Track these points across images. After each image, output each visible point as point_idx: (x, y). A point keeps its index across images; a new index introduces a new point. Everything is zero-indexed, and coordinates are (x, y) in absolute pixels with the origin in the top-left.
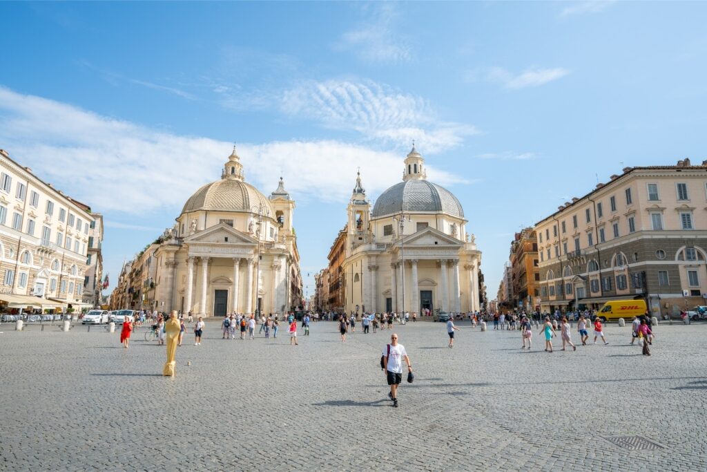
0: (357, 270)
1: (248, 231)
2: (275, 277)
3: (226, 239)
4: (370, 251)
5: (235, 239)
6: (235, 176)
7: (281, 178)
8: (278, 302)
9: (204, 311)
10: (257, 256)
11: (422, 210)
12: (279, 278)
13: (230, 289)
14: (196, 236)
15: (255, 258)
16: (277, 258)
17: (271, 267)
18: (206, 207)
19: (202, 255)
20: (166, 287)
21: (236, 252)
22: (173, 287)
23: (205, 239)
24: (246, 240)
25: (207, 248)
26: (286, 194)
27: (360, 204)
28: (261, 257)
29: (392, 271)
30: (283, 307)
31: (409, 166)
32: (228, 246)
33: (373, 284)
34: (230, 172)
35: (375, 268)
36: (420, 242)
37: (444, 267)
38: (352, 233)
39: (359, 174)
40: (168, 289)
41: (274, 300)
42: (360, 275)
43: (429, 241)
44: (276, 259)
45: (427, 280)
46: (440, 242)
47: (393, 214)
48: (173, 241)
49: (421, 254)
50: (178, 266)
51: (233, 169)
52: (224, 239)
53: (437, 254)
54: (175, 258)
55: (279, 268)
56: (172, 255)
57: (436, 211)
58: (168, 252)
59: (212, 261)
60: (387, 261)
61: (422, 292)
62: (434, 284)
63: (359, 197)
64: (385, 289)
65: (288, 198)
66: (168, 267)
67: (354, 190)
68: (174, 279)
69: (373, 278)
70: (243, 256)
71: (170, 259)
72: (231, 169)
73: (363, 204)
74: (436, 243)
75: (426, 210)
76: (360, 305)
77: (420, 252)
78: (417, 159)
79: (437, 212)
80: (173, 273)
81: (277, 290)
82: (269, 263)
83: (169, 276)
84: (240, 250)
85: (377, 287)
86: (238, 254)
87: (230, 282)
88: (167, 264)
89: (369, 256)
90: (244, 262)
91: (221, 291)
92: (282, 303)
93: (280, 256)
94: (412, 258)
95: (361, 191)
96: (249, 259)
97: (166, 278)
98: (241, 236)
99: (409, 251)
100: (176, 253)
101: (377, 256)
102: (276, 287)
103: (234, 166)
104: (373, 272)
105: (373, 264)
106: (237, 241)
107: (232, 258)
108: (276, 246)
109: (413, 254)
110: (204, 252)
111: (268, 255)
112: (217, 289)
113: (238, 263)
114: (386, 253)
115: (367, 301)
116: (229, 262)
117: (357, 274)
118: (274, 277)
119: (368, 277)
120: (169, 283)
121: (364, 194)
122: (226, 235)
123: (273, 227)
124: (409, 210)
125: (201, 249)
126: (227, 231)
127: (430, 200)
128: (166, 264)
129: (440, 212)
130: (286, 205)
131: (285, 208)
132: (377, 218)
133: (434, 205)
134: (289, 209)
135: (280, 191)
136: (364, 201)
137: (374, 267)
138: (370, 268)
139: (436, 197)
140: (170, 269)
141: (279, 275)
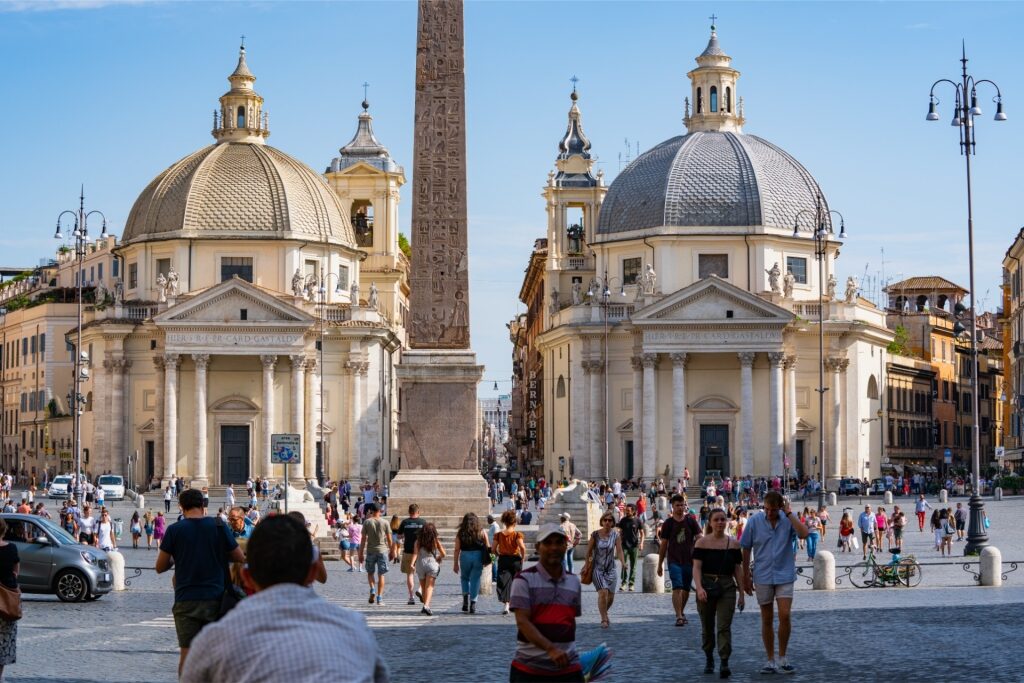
0: (561, 368)
1: (292, 293)
2: (354, 394)
3: (244, 314)
4: (587, 323)
5: (263, 314)
6: (248, 132)
7: (365, 106)
8: (364, 451)
9: (203, 473)
10: (312, 345)
11: (713, 224)
12: (365, 395)
13: (254, 423)
14: (180, 311)
15: (309, 350)
16: (358, 344)
17: (345, 366)
18: (190, 230)
19: (194, 351)
20: (109, 418)
21: (267, 343)
22: (124, 419)
23: (199, 315)
24: (285, 316)
25: (203, 335)
26: (378, 153)
27: (575, 184)
28: (319, 346)
29: (635, 375)
30: (377, 463)
31: (699, 90)
32: (249, 329)
33: (593, 406)
34: (234, 122)
35: (596, 367)
36: (693, 313)
37: (747, 371)
38: (555, 267)
39: (574, 97)
40: (115, 423)
41: (355, 445)
42: (566, 381)
43: (712, 310)
44: (356, 348)
45: (716, 399)
46: (738, 311)
47: (641, 233)
48: (119, 312)
49: (694, 340)
50: (132, 370)
51: (242, 111)
52: (239, 314)
53: (730, 340)
54: (125, 350)
55: (364, 369)
56: (118, 345)
57: (747, 224)
58: (108, 337)
59: (214, 363)
60: (624, 349)
61: (705, 429)
62: (733, 409)
63: (574, 165)
64: (621, 418)
65: (384, 164)
66: (109, 372)
67: (562, 146)
68: (125, 399)
69: (593, 391)
70: (282, 352)
71: (115, 355)
72: (235, 111)
73: (585, 184)
74: (730, 314)
75: (722, 224)
76: (567, 459)
77: (690, 336)
78: (719, 72)
79: (750, 229)
80: (122, 387)
81: (361, 423)
82: (339, 357)
83: (116, 393)
84: (274, 339)
85: (602, 413)
86: (271, 346)
87: (253, 408)
88: (109, 366)
89: (585, 337)
90: (285, 364)
91: (235, 427)
92: (373, 454)
93: (366, 340)
94: (671, 350)
95: (578, 147)
96: (296, 357)
97: (108, 399)
98: (276, 306)
99: (666, 333)
100: (127, 338)
101: (603, 337)
102: (358, 417)
103: (243, 103)
104: (593, 377)
105: (595, 356)
106: (268, 319)
107: (258, 356)
108: (357, 316)
109: (673, 340)
110: (200, 345)
111: (336, 338)
112: (225, 423)
113: (271, 367)
114: (622, 331)
115: (579, 447)
116: (252, 365)
117: (561, 378)
118: (351, 390)
119: (583, 388)
120: (115, 409)
121: (588, 157)
122: (244, 305)
123: (346, 261)
124: (681, 223)
125: (191, 337)
126: (245, 296)
127: (733, 196)
128: (106, 364)
129: (758, 229)
130: (380, 184)
131: (377, 193)
132: (606, 237)
133: (744, 211)
134: (387, 195)
135: (363, 145)
136: (587, 175)
137: (595, 364)
138: (587, 367)
139: (749, 189)
140: (116, 378)
141: (365, 387)
